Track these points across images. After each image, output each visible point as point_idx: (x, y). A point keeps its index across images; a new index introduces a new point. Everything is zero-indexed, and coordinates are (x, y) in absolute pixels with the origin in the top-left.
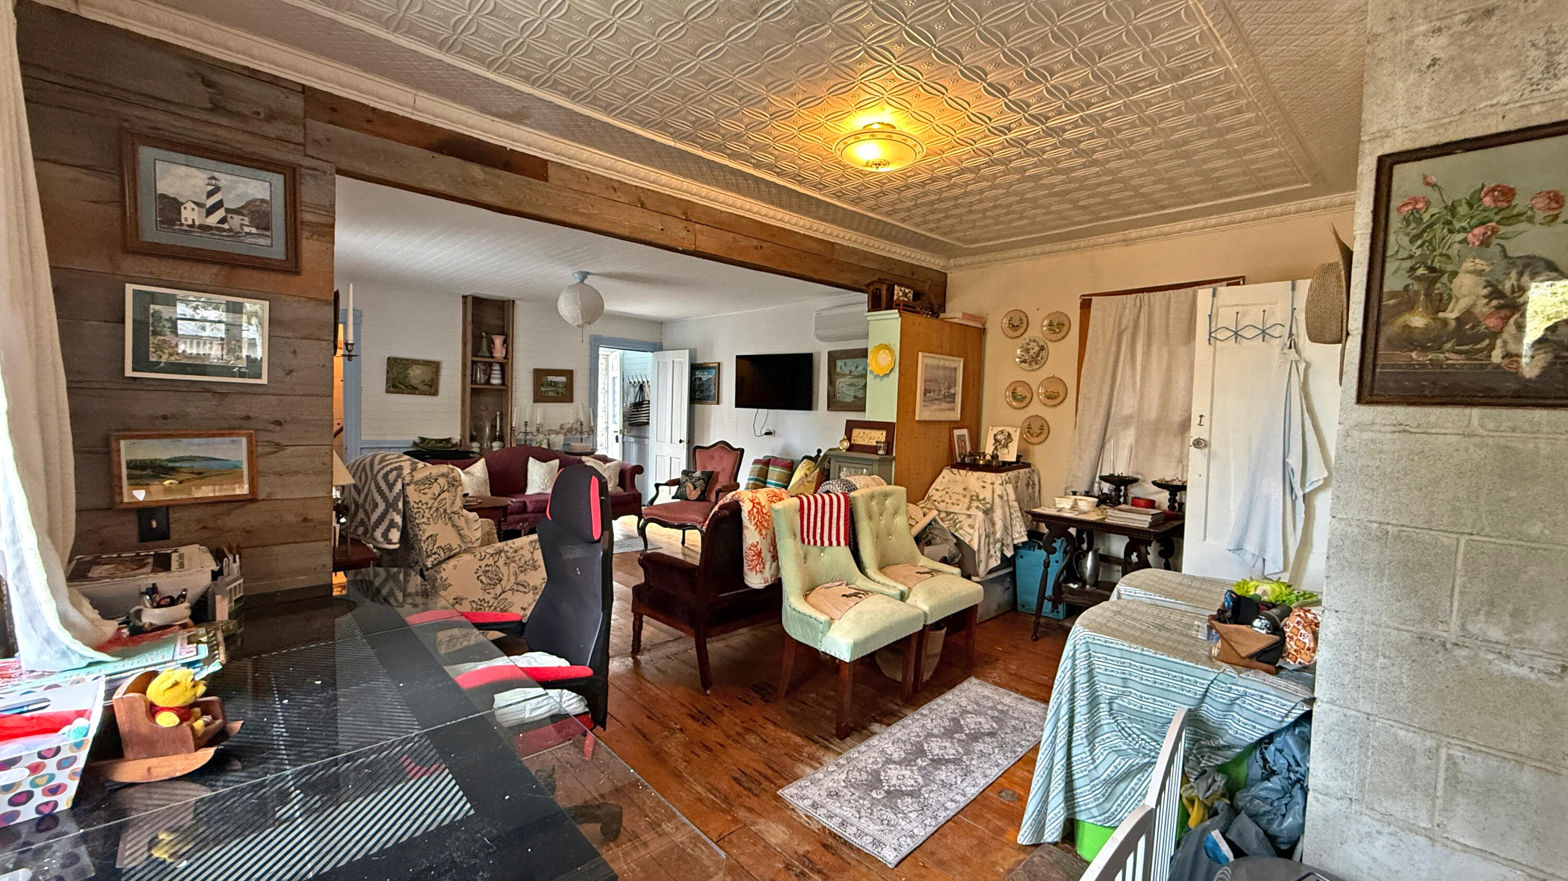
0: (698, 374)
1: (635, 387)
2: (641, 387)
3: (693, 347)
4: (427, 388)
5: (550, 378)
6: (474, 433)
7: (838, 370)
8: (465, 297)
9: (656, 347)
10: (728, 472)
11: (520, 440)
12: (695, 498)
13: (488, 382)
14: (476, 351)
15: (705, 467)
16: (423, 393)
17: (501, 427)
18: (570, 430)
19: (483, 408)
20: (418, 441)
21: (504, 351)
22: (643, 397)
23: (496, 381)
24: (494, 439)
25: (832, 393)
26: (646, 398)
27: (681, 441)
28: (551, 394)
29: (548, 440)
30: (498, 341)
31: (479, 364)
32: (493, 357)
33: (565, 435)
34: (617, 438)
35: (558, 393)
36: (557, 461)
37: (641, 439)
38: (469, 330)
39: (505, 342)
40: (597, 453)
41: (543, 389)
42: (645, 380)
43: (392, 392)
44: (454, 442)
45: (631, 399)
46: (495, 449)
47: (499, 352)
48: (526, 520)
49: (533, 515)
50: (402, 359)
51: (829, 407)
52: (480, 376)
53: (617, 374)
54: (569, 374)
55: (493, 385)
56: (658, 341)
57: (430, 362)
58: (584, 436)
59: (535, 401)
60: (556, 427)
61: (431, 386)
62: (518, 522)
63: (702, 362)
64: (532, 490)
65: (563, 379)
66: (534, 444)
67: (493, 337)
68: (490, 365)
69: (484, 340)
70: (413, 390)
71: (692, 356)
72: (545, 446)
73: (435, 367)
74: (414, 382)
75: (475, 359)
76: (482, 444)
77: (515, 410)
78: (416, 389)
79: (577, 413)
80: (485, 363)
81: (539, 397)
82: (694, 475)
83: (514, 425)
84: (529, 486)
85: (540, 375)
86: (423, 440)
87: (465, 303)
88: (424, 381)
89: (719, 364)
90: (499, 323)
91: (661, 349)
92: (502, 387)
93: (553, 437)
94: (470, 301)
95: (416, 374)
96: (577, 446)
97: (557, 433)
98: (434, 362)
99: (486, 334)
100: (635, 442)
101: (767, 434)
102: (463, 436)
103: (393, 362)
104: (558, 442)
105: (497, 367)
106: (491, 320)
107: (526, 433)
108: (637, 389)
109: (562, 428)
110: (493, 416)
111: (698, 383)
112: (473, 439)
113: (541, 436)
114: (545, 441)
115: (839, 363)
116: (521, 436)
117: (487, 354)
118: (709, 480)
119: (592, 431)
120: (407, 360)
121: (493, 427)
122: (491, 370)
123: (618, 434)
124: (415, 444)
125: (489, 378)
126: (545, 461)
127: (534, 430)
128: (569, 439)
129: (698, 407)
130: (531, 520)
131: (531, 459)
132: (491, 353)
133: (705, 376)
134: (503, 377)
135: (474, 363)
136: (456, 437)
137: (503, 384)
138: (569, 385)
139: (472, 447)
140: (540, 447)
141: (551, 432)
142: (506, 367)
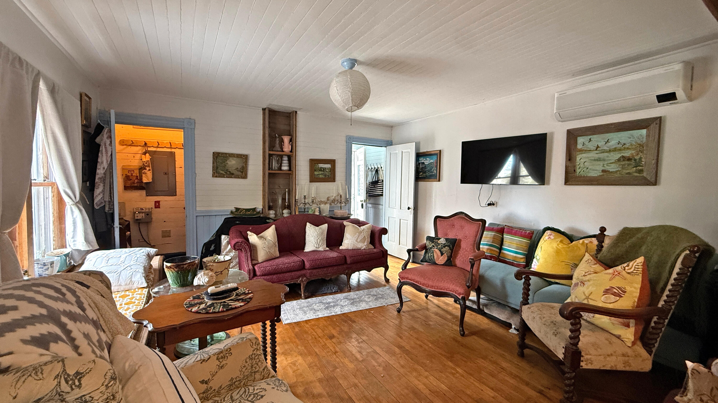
0: (422, 160)
1: (372, 171)
2: (377, 171)
3: (417, 141)
4: (240, 173)
5: (321, 165)
6: (271, 204)
7: (579, 146)
8: (264, 110)
9: (388, 143)
10: (471, 240)
11: (301, 208)
12: (443, 263)
13: (280, 169)
14: (272, 147)
15: (446, 234)
16: (237, 177)
17: (289, 199)
18: (334, 201)
19: (277, 187)
20: (234, 210)
21: (290, 146)
22: (378, 178)
23: (285, 167)
24: (284, 207)
25: (571, 169)
26: (380, 178)
27: (409, 208)
28: (321, 176)
29: (320, 208)
30: (286, 139)
31: (274, 156)
32: (283, 151)
33: (330, 204)
34: (362, 205)
35: (325, 176)
36: (326, 225)
37: (376, 205)
38: (267, 132)
39: (291, 140)
40: (352, 217)
41: (316, 173)
42: (379, 166)
43: (216, 177)
44: (258, 210)
45: (370, 180)
46: (285, 215)
47: (287, 148)
48: (304, 275)
49: (309, 271)
50: (223, 153)
51: (567, 181)
52: (275, 165)
53: (362, 163)
54: (332, 162)
55: (283, 170)
56: (389, 139)
57: (241, 155)
58: (342, 205)
59: (310, 182)
60: (324, 199)
61: (242, 172)
62: (298, 278)
63: (425, 151)
64: (308, 248)
65: (328, 166)
66: (310, 212)
67: (283, 137)
68: (281, 157)
69: (277, 139)
70: (231, 175)
71: (417, 147)
72: (317, 213)
73: (245, 158)
74: (232, 170)
75: (271, 153)
76: (276, 211)
77: (298, 188)
78: (233, 174)
79: (338, 189)
80: (278, 155)
81: (313, 179)
82: (439, 242)
83: (297, 198)
84: (306, 245)
85: (314, 163)
86: (237, 209)
87: (264, 114)
88: (237, 168)
89: (440, 151)
90: (287, 128)
91: (392, 145)
92: (290, 172)
93: (322, 206)
94: (267, 112)
95: (232, 163)
96: (339, 213)
97: (326, 203)
98: (244, 155)
99: (279, 135)
100: (372, 207)
101: (489, 205)
102: (264, 207)
103: (217, 156)
104: (326, 209)
105: (285, 158)
106: (281, 125)
107: (305, 204)
108: (374, 172)
109: (328, 199)
110: (283, 192)
111: (421, 166)
112: (270, 208)
113: (314, 206)
114: (318, 209)
115: (580, 140)
116: (302, 206)
117: (279, 149)
118: (453, 246)
119: (348, 201)
120: (226, 154)
121: (284, 199)
122: (282, 160)
123: (363, 202)
124: (232, 212)
125: (281, 166)
126: (318, 226)
127: (310, 201)
128: (333, 207)
129: (421, 184)
130: (308, 275)
131: (308, 223)
132: (282, 148)
133: (427, 161)
134: (290, 165)
135: (270, 155)
136: (259, 206)
137: (290, 170)
138: (333, 170)
139: (269, 214)
140: (314, 215)
141: (321, 202)
142: (292, 158)
